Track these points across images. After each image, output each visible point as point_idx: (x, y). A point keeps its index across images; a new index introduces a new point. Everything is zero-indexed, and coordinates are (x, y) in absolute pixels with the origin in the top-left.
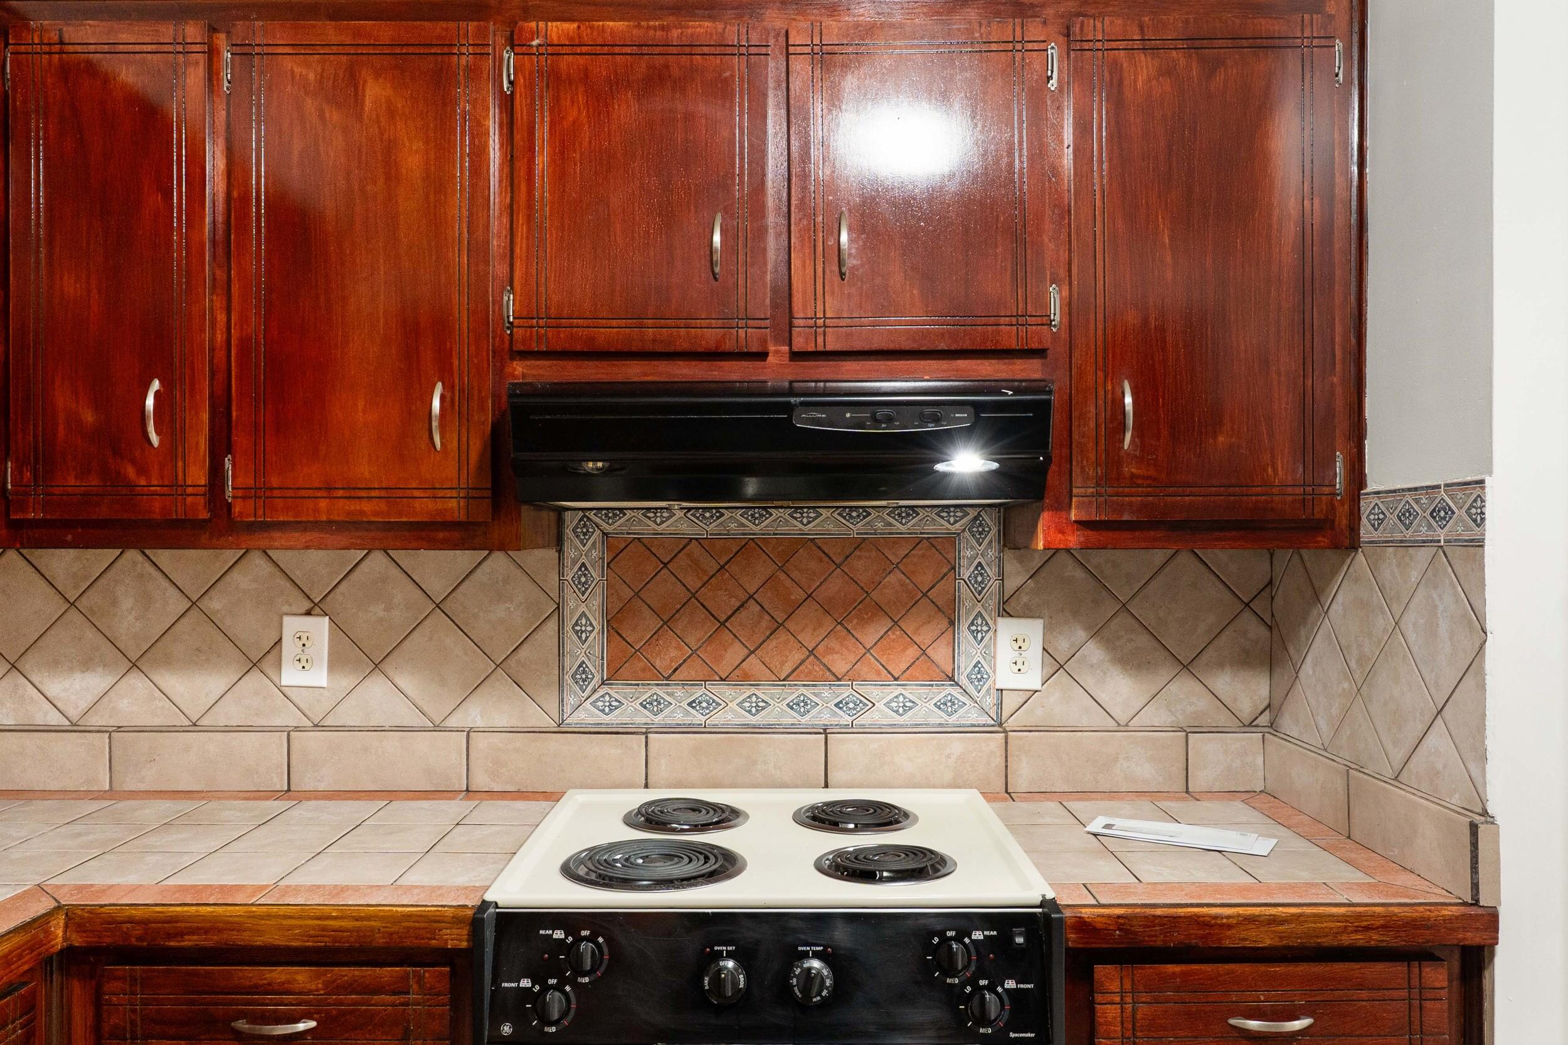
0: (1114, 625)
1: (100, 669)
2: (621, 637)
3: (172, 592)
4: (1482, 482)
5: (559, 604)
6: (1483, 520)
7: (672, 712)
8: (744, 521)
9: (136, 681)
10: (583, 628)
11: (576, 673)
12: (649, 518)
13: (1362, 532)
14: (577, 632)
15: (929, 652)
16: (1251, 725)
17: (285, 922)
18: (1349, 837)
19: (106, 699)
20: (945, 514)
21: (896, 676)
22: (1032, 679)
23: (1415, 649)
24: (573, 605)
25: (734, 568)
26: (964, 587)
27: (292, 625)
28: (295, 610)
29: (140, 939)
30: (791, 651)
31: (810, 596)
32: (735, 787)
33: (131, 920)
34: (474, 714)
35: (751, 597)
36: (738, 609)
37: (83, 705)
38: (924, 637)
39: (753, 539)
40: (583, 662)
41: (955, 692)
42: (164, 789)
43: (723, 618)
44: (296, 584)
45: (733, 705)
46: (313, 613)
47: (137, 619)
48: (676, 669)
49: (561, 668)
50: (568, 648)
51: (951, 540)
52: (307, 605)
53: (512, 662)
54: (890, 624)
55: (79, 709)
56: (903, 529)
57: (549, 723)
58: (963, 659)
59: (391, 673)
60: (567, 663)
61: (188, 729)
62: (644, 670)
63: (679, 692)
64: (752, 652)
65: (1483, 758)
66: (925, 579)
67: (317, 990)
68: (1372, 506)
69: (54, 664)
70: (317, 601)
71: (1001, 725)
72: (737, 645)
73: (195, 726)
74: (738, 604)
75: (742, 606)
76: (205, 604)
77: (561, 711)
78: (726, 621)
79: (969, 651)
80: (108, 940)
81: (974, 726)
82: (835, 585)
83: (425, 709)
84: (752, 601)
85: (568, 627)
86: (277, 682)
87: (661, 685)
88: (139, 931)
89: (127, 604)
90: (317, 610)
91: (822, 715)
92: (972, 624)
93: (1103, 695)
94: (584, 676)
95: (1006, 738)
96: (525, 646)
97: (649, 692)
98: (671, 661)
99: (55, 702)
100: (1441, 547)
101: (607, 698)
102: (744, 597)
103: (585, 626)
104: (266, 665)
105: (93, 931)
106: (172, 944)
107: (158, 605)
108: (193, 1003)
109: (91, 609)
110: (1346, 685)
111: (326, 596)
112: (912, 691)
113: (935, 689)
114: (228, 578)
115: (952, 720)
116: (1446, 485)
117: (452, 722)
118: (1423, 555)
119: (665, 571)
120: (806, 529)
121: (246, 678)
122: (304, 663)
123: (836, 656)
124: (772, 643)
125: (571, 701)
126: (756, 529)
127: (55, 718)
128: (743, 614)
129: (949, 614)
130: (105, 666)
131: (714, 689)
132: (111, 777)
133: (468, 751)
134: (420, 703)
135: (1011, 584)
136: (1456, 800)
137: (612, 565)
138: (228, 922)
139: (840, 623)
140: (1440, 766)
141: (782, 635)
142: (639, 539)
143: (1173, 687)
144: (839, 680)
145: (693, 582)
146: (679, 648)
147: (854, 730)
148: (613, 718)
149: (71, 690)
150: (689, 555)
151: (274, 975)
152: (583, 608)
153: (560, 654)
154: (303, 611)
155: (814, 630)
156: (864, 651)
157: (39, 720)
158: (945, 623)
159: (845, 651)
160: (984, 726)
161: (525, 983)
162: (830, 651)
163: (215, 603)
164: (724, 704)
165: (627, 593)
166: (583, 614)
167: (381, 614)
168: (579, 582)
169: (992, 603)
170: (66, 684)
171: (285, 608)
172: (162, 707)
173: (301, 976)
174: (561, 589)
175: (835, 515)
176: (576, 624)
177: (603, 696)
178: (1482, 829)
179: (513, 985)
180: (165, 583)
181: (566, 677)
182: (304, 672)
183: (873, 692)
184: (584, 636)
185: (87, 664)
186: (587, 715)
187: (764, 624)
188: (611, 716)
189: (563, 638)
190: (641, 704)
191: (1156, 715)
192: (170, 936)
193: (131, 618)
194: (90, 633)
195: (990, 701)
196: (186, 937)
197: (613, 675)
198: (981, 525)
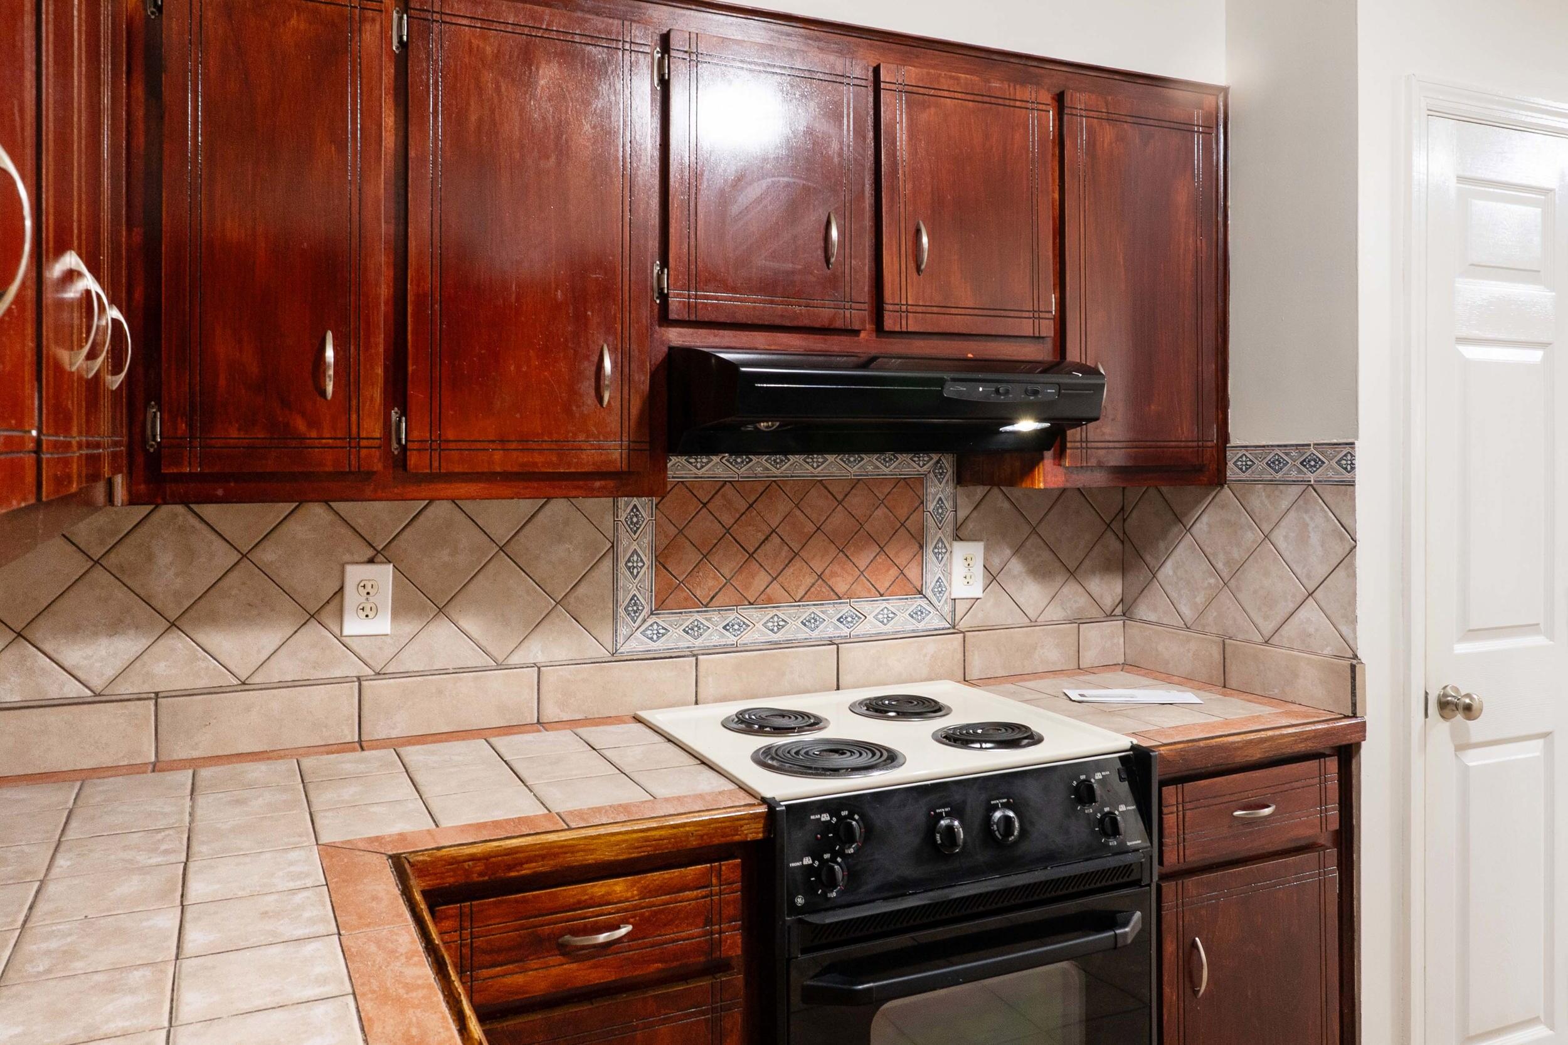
0: (1028, 544)
1: (132, 632)
2: (667, 570)
3: (218, 543)
4: (1353, 444)
5: (613, 543)
6: (1353, 468)
7: (711, 635)
8: (768, 466)
9: (177, 643)
10: (635, 565)
11: (628, 606)
12: (691, 463)
13: (1228, 473)
14: (629, 568)
15: (906, 571)
16: (1110, 616)
17: (613, 839)
18: (1225, 687)
19: (138, 664)
20: (916, 459)
21: (882, 592)
22: (976, 590)
23: (1286, 554)
24: (627, 544)
25: (759, 506)
26: (930, 520)
27: (355, 574)
28: (356, 558)
29: (481, 874)
30: (804, 576)
31: (818, 529)
32: (769, 696)
33: (473, 858)
34: (536, 650)
35: (774, 531)
36: (763, 542)
37: (110, 673)
38: (901, 560)
39: (775, 481)
40: (635, 595)
41: (923, 603)
42: (220, 753)
43: (751, 550)
44: (357, 532)
45: (760, 626)
46: (375, 560)
47: (177, 575)
48: (713, 597)
49: (616, 602)
50: (621, 584)
51: (921, 480)
52: (370, 553)
53: (571, 599)
54: (878, 549)
55: (105, 677)
56: (887, 471)
57: (604, 654)
58: (929, 576)
59: (455, 617)
60: (621, 598)
61: (235, 688)
62: (686, 599)
63: (716, 617)
64: (775, 579)
65: (1354, 621)
66: (902, 512)
67: (633, 897)
68: (1240, 455)
69: (76, 630)
70: (380, 548)
71: (954, 627)
72: (763, 573)
73: (244, 685)
74: (763, 538)
75: (766, 539)
76: (256, 556)
77: (615, 641)
78: (753, 553)
79: (933, 569)
80: (451, 880)
81: (936, 630)
82: (838, 519)
83: (490, 649)
84: (774, 535)
85: (622, 564)
86: (337, 632)
87: (701, 612)
88: (480, 867)
89: (164, 558)
90: (380, 558)
91: (828, 629)
92: (935, 547)
93: (1021, 599)
94: (635, 608)
95: (964, 637)
96: (583, 584)
97: (689, 620)
98: (709, 590)
99: (74, 672)
100: (1311, 485)
101: (655, 627)
102: (768, 531)
103: (637, 562)
104: (324, 616)
105: (435, 874)
106: (513, 874)
107: (203, 560)
108: (522, 927)
109: (122, 568)
110: (1212, 581)
111: (390, 542)
112: (893, 604)
113: (909, 602)
114: (284, 528)
115: (921, 626)
116: (1315, 444)
117: (515, 659)
118: (1295, 490)
119: (704, 510)
120: (816, 472)
121: (303, 630)
122: (368, 611)
123: (838, 579)
124: (789, 571)
125: (623, 631)
126: (777, 472)
127: (74, 689)
128: (767, 546)
129: (919, 541)
130: (137, 628)
131: (745, 613)
132: (157, 747)
133: (538, 686)
134: (484, 643)
135: (962, 514)
136: (1328, 651)
137: (659, 506)
138: (562, 847)
139: (842, 551)
140: (1312, 630)
141: (798, 563)
142: (682, 482)
143: (1065, 590)
144: (840, 598)
145: (727, 520)
146: (715, 578)
147: (851, 640)
148: (660, 645)
149: (95, 657)
150: (723, 496)
151: (596, 889)
152: (635, 546)
153: (615, 590)
154: (366, 559)
155: (822, 557)
156: (859, 573)
157: (53, 692)
158: (917, 546)
159: (845, 575)
160: (943, 629)
161: (807, 861)
162: (834, 574)
163: (268, 555)
164: (752, 625)
165: (672, 531)
166: (635, 552)
167: (446, 559)
168: (632, 522)
169: (949, 529)
170: (89, 651)
171: (347, 557)
172: (207, 668)
173: (618, 887)
174: (616, 529)
175: (838, 460)
176: (629, 561)
177: (651, 625)
178: (1358, 666)
179: (798, 864)
180: (213, 537)
181: (620, 610)
182: (367, 621)
183: (865, 606)
184: (635, 571)
185: (115, 626)
186: (638, 643)
187: (784, 554)
188: (659, 643)
189: (617, 574)
190: (684, 630)
191: (1055, 613)
192: (510, 868)
193: (171, 573)
194: (120, 593)
195: (947, 609)
196: (525, 866)
197: (661, 605)
198: (941, 467)
